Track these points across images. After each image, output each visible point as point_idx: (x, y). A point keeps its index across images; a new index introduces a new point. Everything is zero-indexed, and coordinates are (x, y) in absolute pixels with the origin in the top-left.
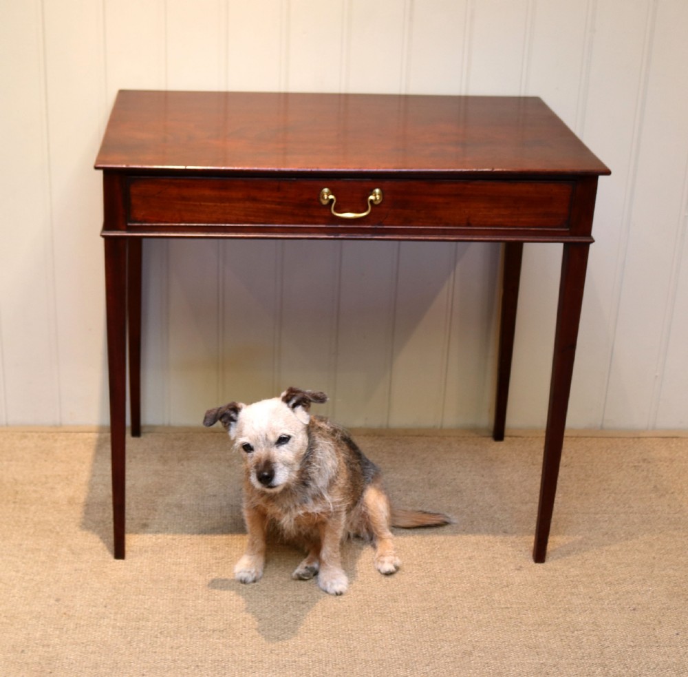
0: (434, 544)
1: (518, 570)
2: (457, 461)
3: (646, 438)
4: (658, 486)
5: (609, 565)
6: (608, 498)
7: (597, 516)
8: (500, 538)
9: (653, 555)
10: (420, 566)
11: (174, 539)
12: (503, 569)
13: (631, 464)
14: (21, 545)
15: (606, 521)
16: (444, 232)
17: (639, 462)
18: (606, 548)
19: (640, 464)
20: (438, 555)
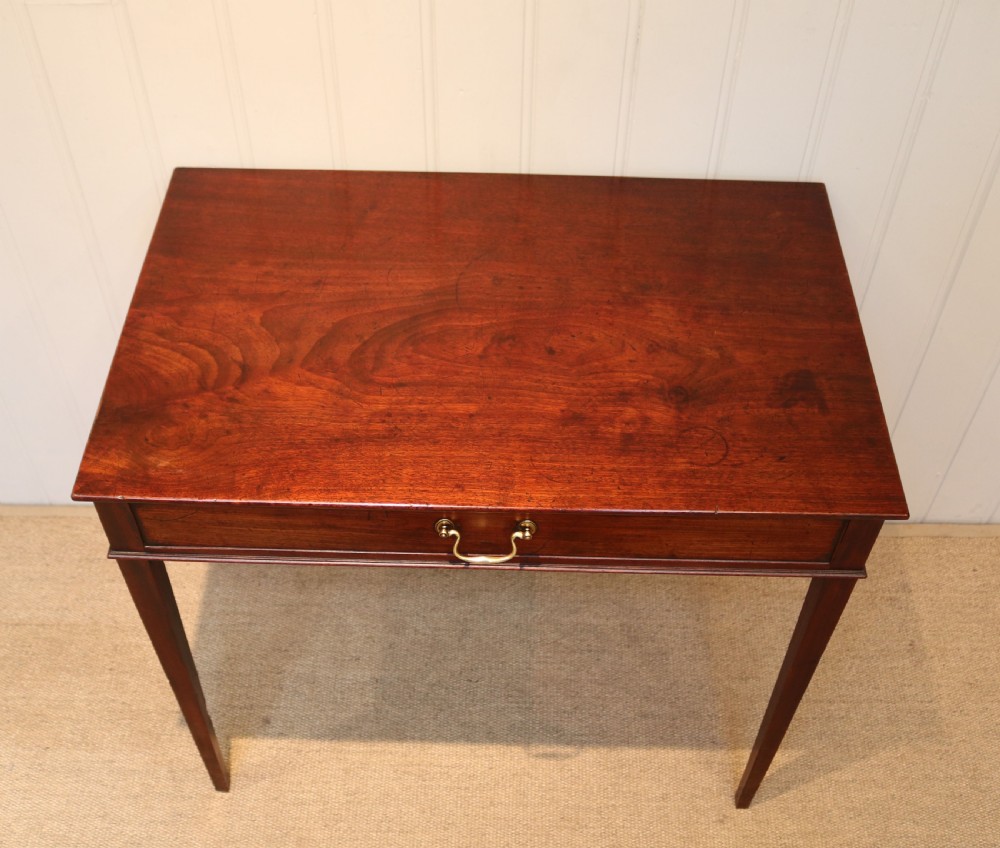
0: (622, 767)
1: (722, 821)
2: (669, 587)
3: (911, 538)
4: (917, 643)
5: (835, 812)
6: (850, 668)
7: (832, 708)
8: (705, 754)
9: (893, 791)
10: (600, 813)
11: (299, 752)
12: (703, 819)
13: (887, 595)
14: (112, 761)
15: (843, 718)
16: (634, 564)
17: (897, 592)
18: (835, 775)
19: (898, 595)
20: (624, 789)
